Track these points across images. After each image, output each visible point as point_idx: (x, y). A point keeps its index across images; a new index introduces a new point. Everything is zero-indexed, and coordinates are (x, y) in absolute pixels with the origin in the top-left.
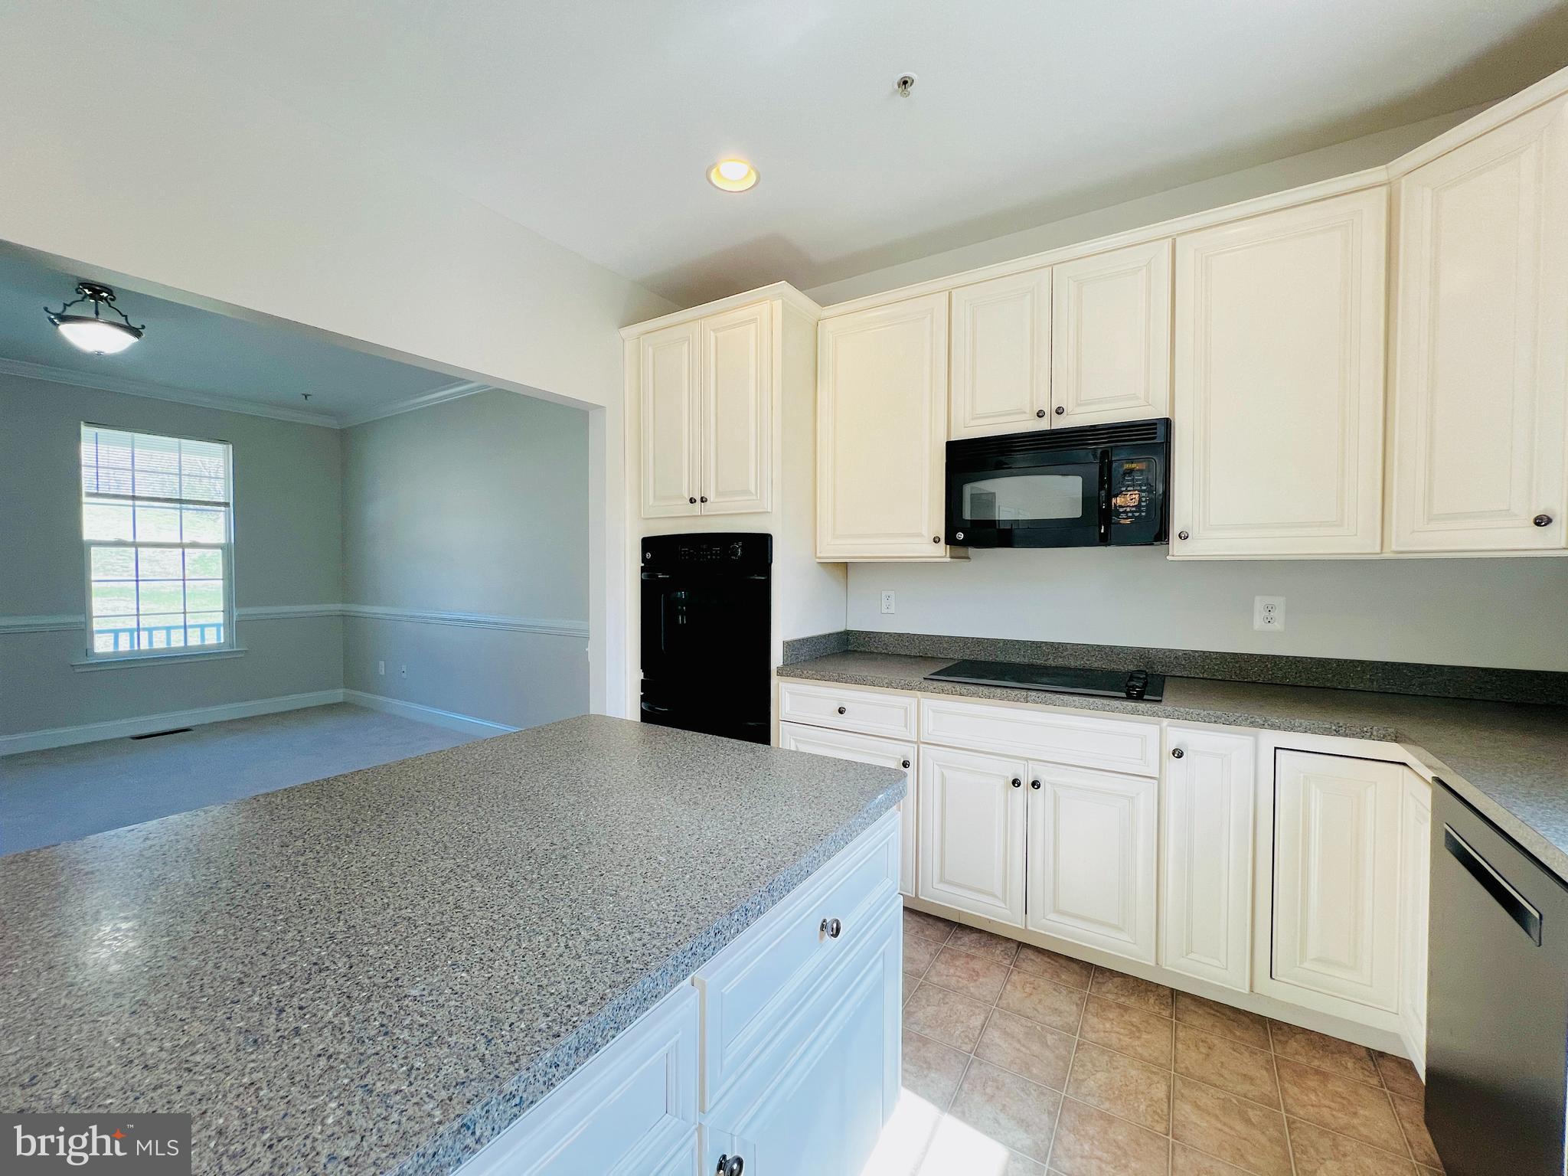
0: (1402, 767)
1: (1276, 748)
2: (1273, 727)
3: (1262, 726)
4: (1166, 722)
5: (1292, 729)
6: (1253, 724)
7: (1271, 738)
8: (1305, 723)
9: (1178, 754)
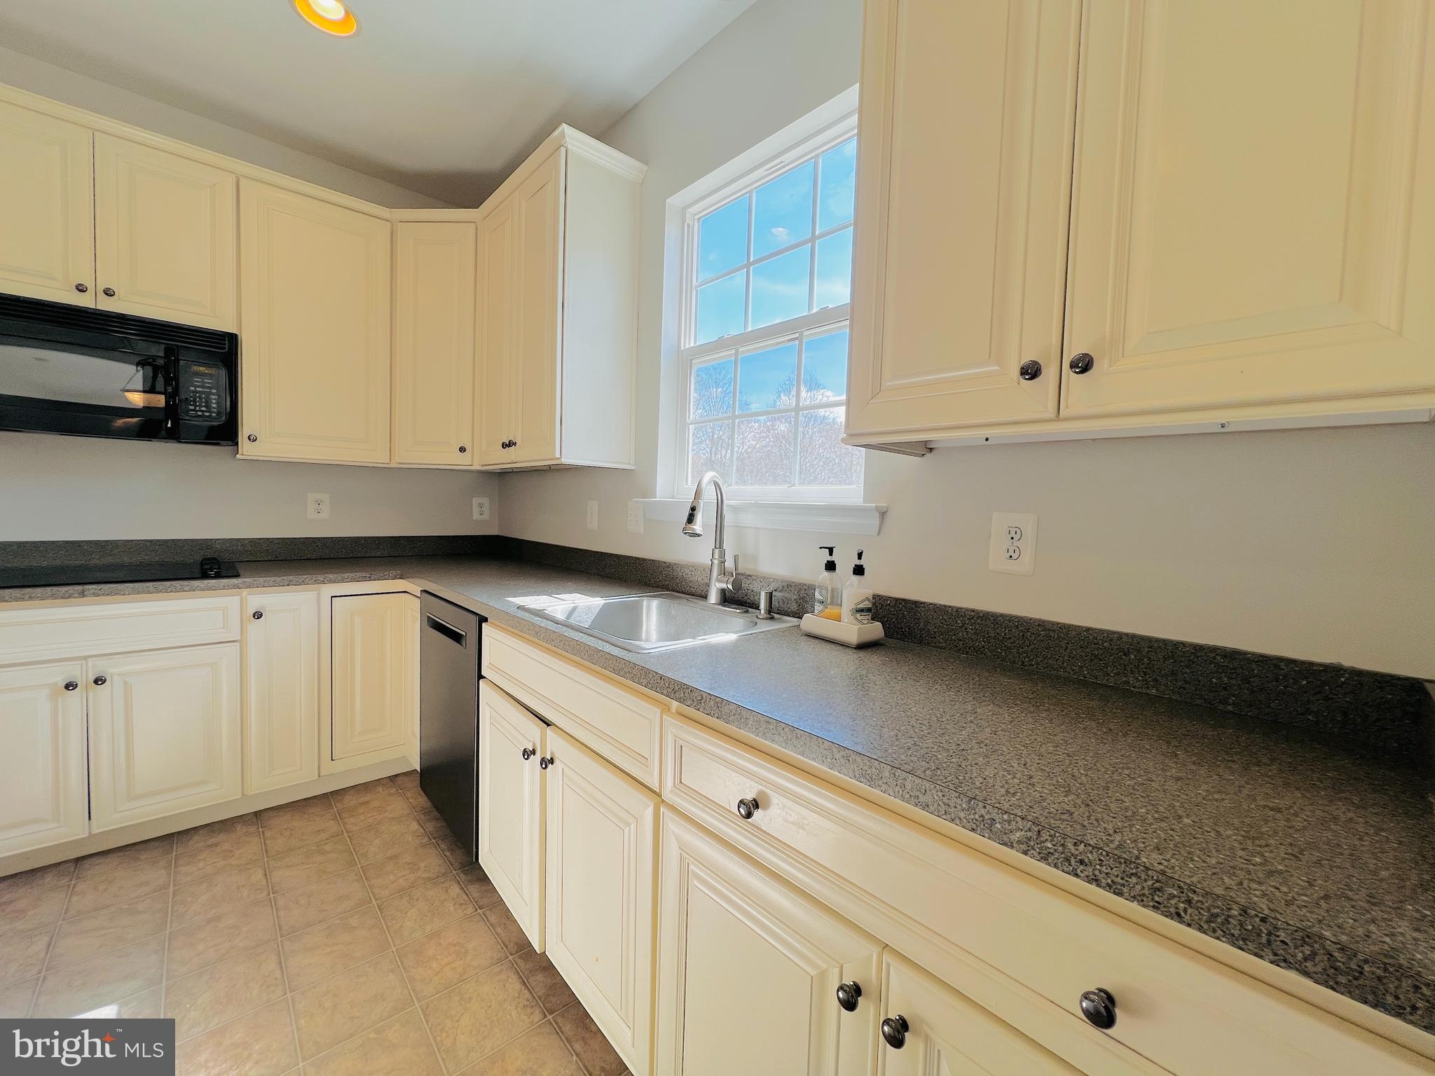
0: (406, 594)
1: (332, 597)
2: (331, 581)
3: (323, 582)
4: (245, 592)
5: (343, 581)
6: (316, 582)
7: (329, 590)
8: (351, 575)
9: (258, 615)
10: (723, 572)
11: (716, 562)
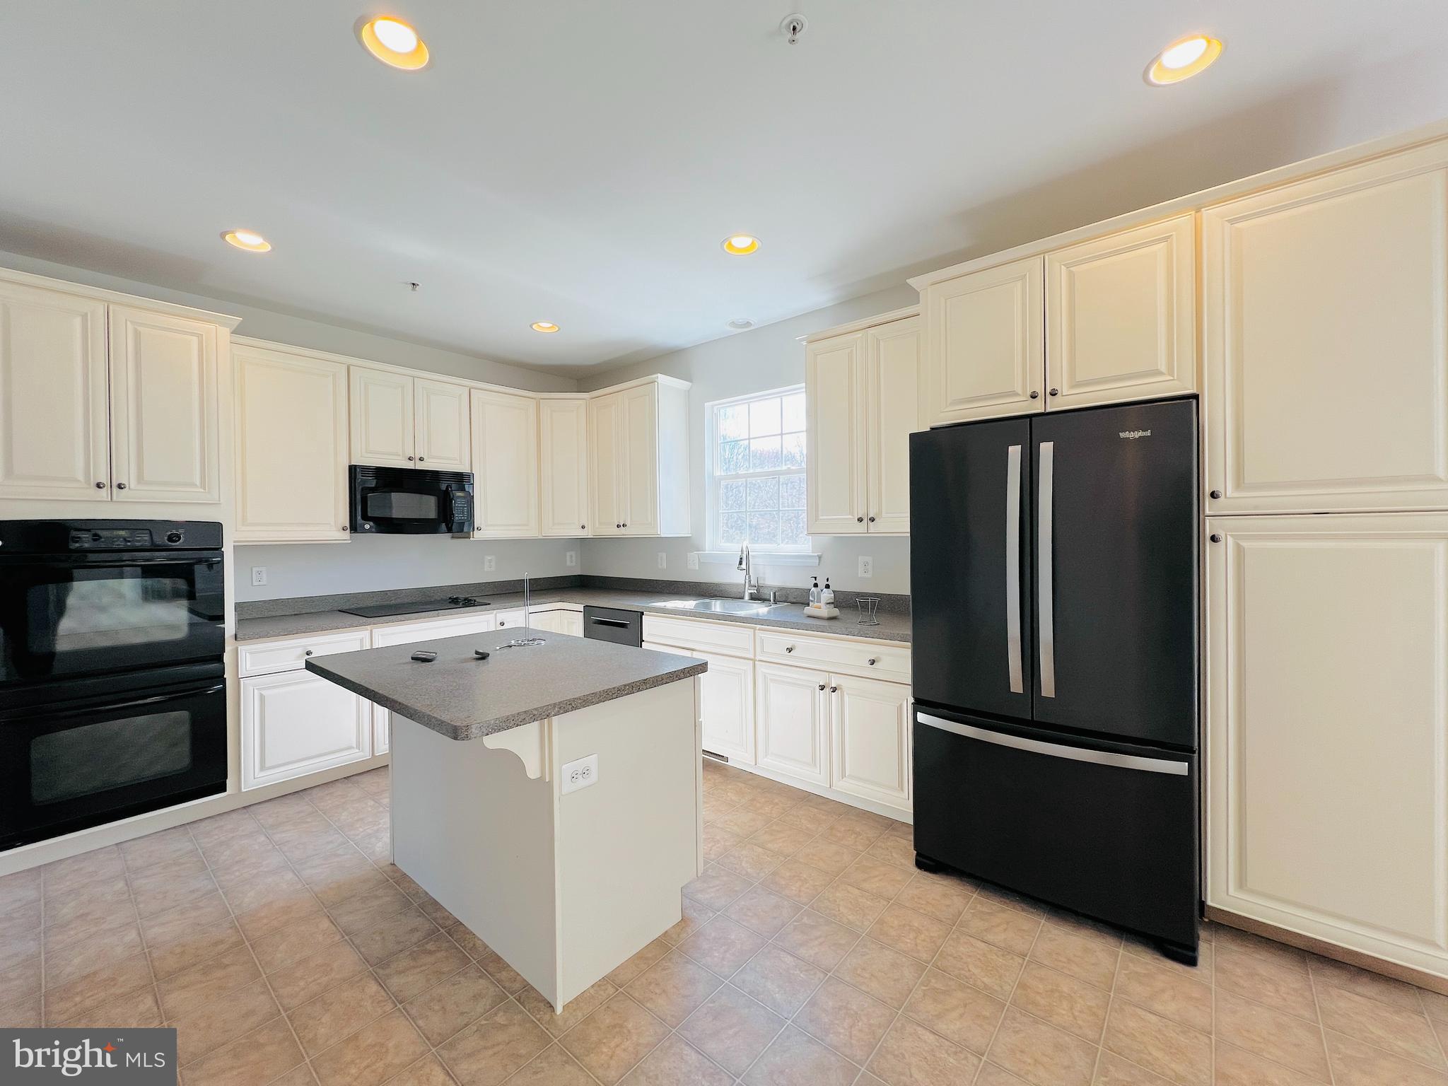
9: (502, 624)
10: (750, 585)
11: (747, 581)
